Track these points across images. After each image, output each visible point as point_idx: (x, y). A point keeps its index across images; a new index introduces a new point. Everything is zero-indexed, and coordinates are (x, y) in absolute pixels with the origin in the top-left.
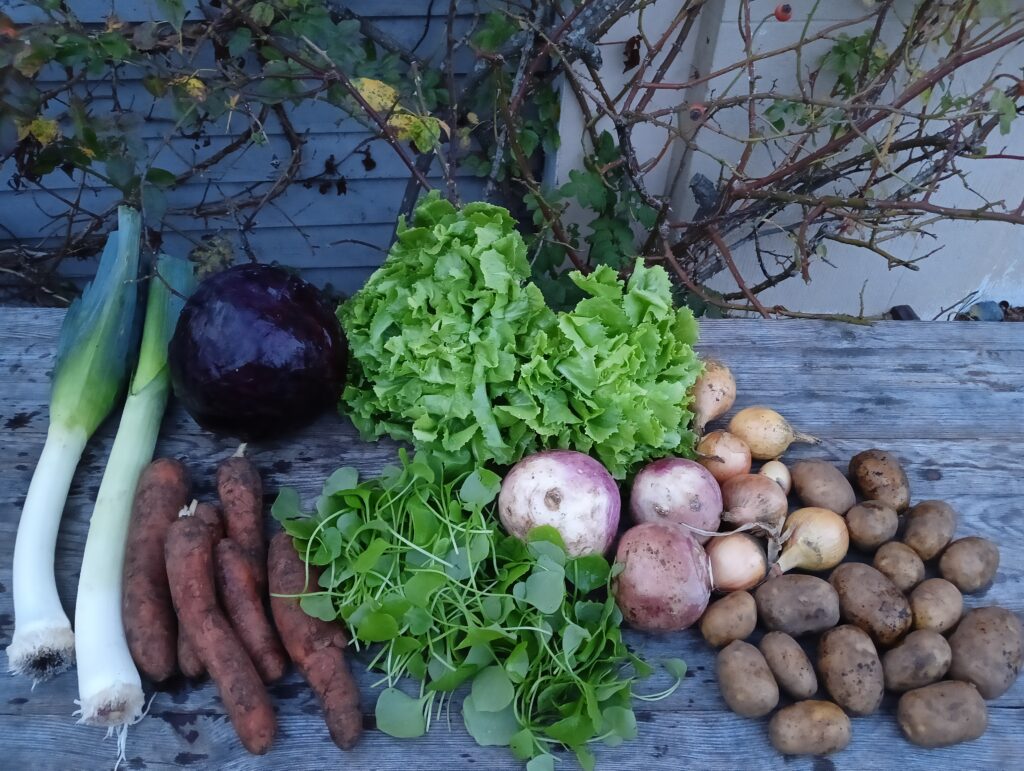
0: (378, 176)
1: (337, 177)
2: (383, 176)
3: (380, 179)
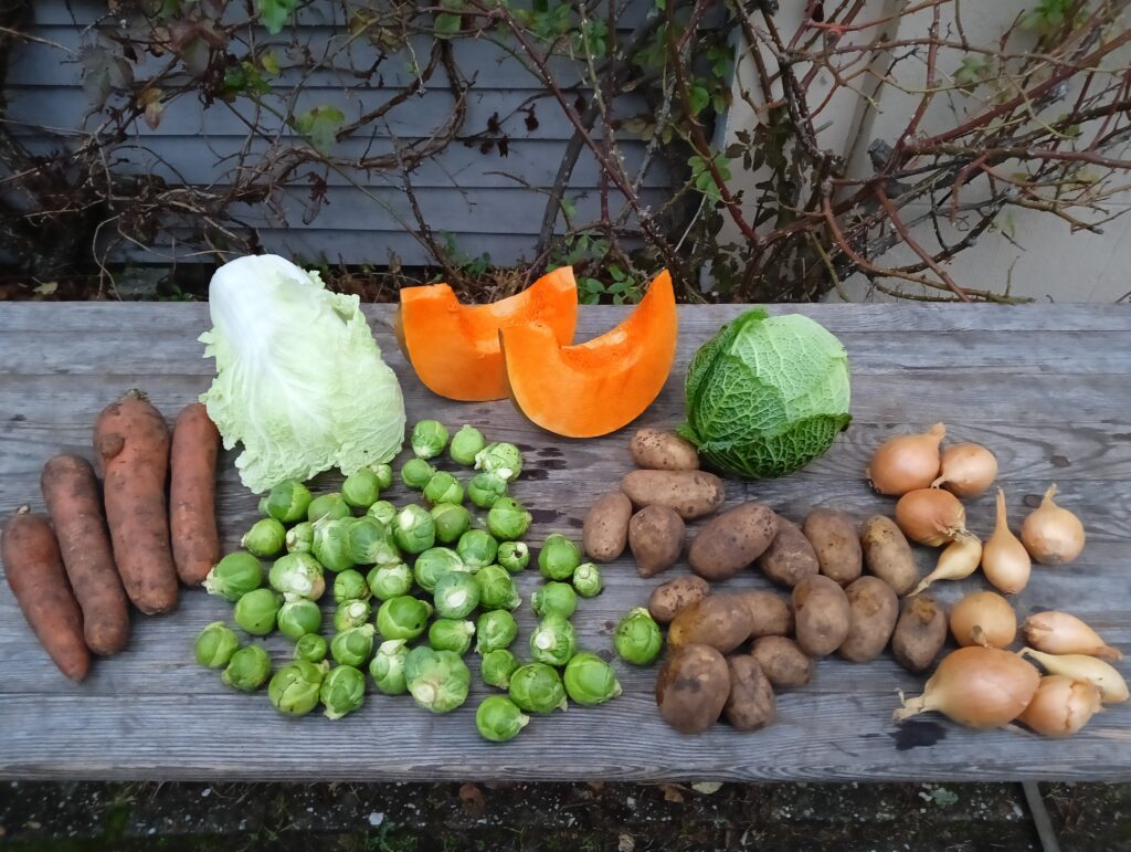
0: (539, 137)
1: (500, 136)
2: (546, 137)
3: (542, 140)
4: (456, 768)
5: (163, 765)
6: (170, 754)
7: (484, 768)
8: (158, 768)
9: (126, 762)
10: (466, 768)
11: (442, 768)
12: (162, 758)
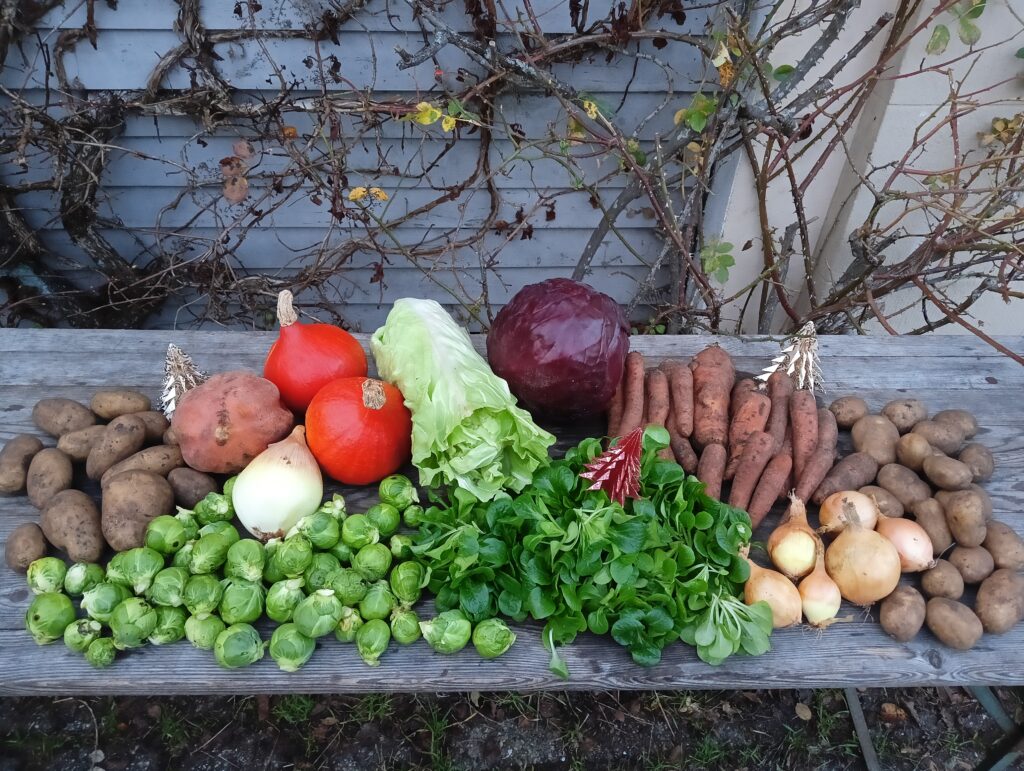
0: (557, 226)
1: (525, 226)
2: (563, 226)
3: (561, 229)
4: (392, 681)
5: (169, 681)
6: (175, 673)
7: (413, 681)
8: (166, 683)
9: (141, 679)
10: (400, 681)
11: (382, 681)
12: (169, 676)
